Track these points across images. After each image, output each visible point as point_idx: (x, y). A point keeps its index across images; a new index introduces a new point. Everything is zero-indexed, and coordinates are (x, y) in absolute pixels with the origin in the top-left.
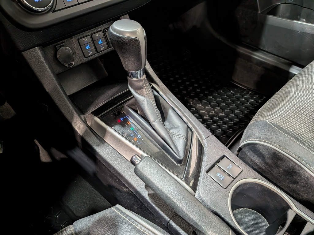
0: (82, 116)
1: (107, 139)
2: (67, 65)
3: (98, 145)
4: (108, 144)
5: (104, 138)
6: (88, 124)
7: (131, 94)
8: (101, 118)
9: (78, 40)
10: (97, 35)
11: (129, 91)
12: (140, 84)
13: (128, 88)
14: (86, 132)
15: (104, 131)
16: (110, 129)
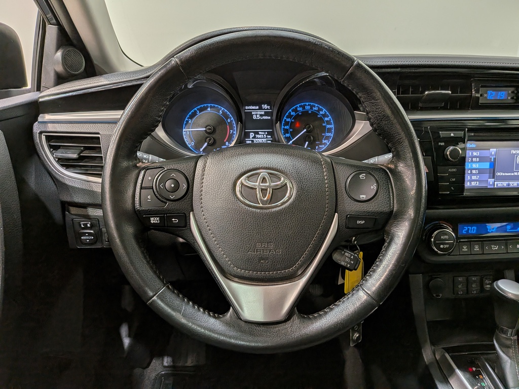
0: (433, 347)
1: (452, 381)
2: (434, 295)
3: (441, 382)
4: (451, 385)
5: (449, 377)
6: (436, 356)
7: (494, 349)
8: (452, 357)
9: (454, 277)
10: (473, 279)
11: (494, 345)
12: (508, 342)
13: (493, 341)
14: (431, 363)
15: (452, 371)
16: (458, 372)
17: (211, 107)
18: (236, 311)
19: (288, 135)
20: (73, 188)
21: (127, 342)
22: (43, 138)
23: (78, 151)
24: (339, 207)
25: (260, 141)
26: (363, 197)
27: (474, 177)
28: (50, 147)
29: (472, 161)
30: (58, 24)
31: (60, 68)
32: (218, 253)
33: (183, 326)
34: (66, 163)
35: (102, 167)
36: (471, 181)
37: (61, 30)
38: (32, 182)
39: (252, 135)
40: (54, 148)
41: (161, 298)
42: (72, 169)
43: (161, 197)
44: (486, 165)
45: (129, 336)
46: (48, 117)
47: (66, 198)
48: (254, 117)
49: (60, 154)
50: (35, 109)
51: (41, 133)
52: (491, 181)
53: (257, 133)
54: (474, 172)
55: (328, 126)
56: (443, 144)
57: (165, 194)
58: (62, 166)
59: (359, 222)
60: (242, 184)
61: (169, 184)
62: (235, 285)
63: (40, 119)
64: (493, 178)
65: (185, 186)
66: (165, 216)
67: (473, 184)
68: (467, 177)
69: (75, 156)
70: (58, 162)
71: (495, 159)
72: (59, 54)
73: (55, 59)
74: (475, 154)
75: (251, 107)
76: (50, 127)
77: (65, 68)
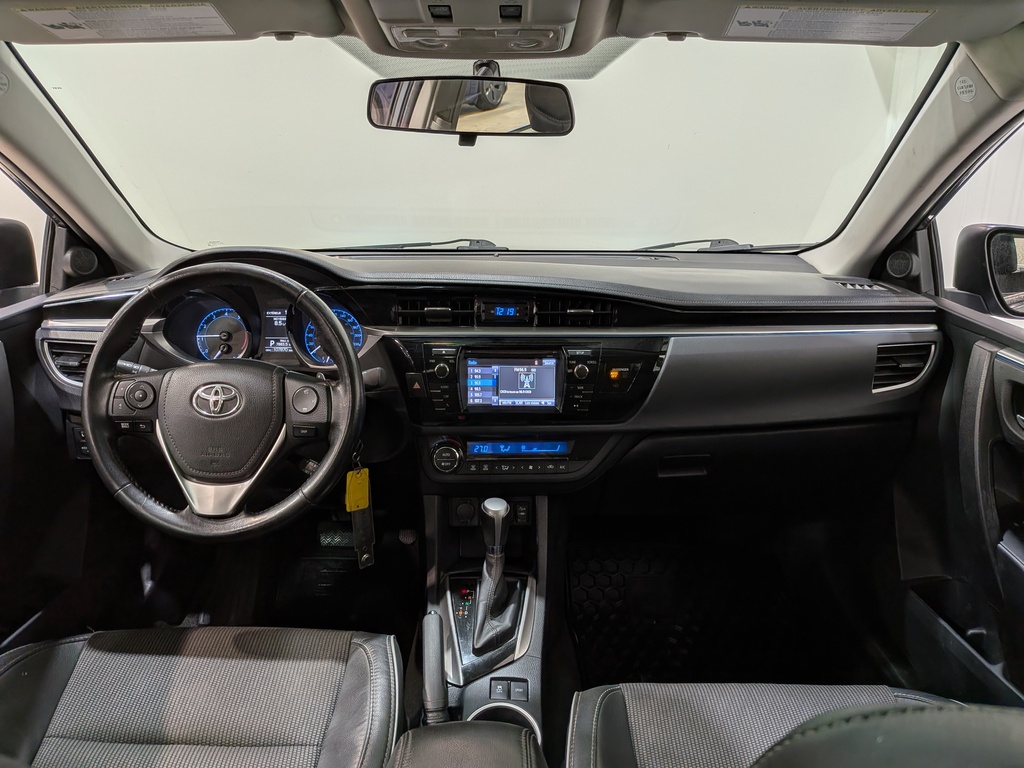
1: (441, 603)
3: (433, 603)
14: (432, 586)
16: (449, 592)
17: (229, 312)
18: (191, 508)
19: (311, 344)
20: (72, 395)
21: (148, 585)
22: (46, 345)
23: (80, 359)
24: (287, 417)
25: (281, 349)
26: (305, 410)
27: (477, 395)
28: (52, 354)
29: (474, 378)
30: (67, 226)
31: (69, 270)
32: (177, 455)
33: (142, 516)
34: (67, 371)
35: (84, 374)
36: (474, 398)
37: (70, 231)
38: (32, 389)
39: (272, 343)
40: (55, 355)
41: (126, 492)
42: (73, 377)
43: (130, 406)
44: (490, 382)
45: (152, 578)
46: (51, 323)
47: (66, 406)
48: (276, 323)
49: (61, 361)
50: (39, 314)
51: (43, 340)
52: (495, 398)
53: (278, 341)
54: (476, 389)
55: (356, 335)
56: (433, 361)
57: (135, 403)
58: (63, 373)
59: (303, 431)
60: (198, 396)
61: (138, 394)
62: (189, 483)
63: (43, 325)
64: (497, 395)
65: (152, 397)
66: (134, 422)
67: (477, 401)
68: (470, 395)
69: (76, 364)
70: (59, 369)
71: (497, 377)
72: (69, 255)
73: (65, 260)
74: (476, 371)
75: (272, 313)
76: (53, 335)
77: (74, 271)
